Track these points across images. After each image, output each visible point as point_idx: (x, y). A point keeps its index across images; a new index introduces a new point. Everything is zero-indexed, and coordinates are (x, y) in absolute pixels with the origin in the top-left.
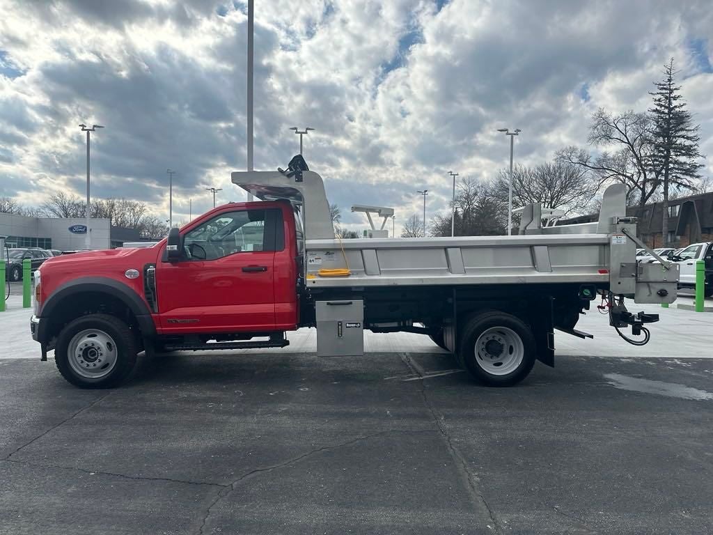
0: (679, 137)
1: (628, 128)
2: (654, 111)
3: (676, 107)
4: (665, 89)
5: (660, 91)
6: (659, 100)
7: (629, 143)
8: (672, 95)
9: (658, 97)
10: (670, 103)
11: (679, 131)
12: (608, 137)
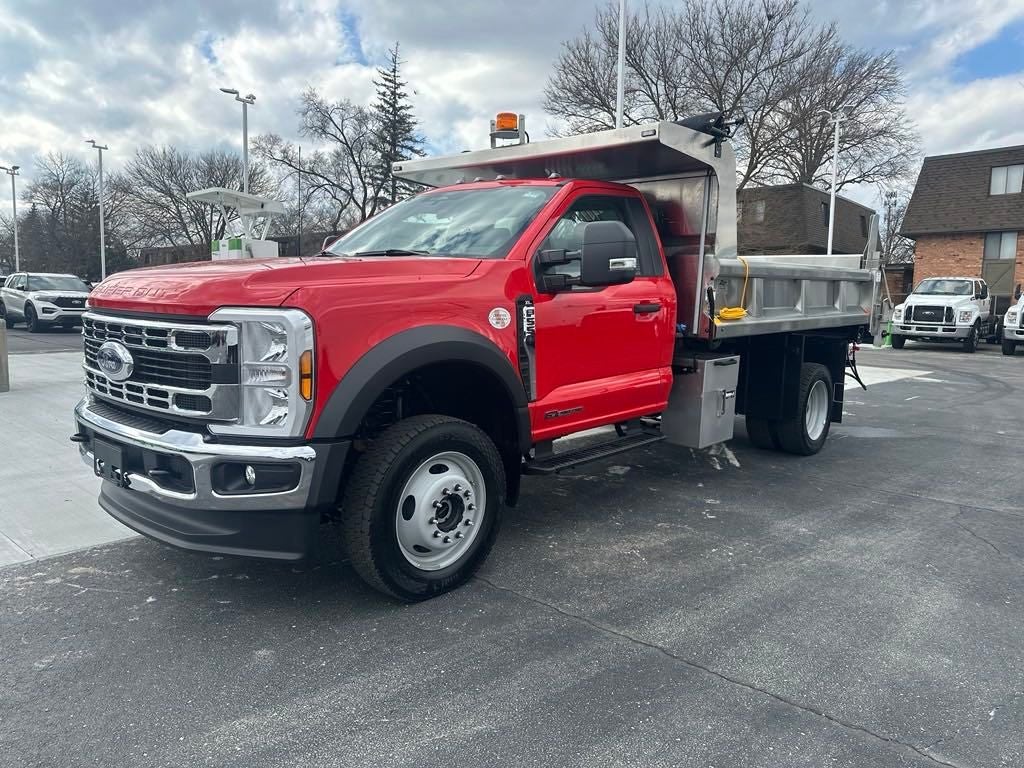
0: (406, 147)
1: (346, 122)
2: (378, 107)
3: (401, 108)
4: (390, 81)
5: (384, 82)
6: (384, 94)
7: (347, 144)
8: (398, 91)
9: (383, 89)
10: (396, 102)
11: (407, 139)
12: (323, 131)
